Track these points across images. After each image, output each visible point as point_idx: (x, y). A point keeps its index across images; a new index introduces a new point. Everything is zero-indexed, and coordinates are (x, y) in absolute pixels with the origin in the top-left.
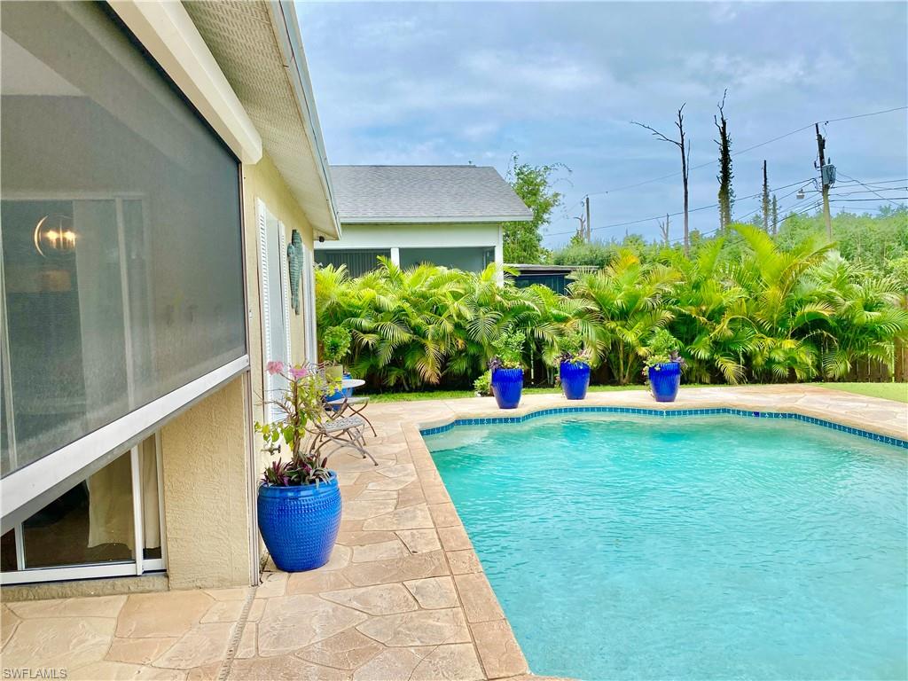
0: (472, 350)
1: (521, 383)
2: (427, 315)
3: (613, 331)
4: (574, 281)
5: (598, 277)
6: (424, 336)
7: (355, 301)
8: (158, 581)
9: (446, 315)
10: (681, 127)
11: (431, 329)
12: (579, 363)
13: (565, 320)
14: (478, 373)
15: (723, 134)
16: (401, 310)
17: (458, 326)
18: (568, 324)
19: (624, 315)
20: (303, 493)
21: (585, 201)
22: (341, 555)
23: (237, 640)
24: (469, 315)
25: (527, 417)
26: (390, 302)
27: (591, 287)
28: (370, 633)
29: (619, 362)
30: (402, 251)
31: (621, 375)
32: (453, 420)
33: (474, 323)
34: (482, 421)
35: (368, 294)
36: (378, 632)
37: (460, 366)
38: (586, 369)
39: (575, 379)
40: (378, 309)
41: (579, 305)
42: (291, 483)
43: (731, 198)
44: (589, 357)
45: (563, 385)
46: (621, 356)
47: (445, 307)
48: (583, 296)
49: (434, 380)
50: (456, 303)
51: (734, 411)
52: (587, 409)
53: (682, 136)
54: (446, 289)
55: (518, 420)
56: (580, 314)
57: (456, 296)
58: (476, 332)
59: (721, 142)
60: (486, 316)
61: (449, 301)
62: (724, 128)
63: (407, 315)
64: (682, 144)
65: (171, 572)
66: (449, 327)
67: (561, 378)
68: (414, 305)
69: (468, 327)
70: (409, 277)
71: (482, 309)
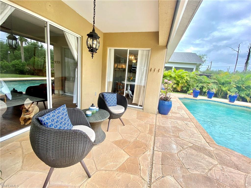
0: (188, 86)
1: (199, 93)
2: (180, 78)
3: (220, 87)
4: (212, 76)
5: (218, 76)
6: (179, 82)
7: (167, 75)
8: (142, 110)
9: (184, 79)
10: (239, 48)
11: (181, 81)
12: (212, 92)
13: (209, 83)
14: (188, 90)
15: (250, 50)
16: (175, 77)
17: (186, 81)
18: (210, 84)
19: (223, 84)
20: (166, 102)
21: (211, 62)
22: (170, 114)
23: (156, 122)
24: (189, 79)
25: (199, 100)
26: (173, 75)
27: (216, 78)
28: (180, 128)
29: (219, 94)
30: (175, 67)
31: (219, 96)
32: (184, 98)
33: (189, 81)
34: (189, 99)
35: (169, 74)
36: (181, 128)
37: (185, 89)
38: (214, 93)
39: (210, 95)
40: (171, 77)
41: (213, 81)
42: (164, 100)
43: (248, 64)
44: (214, 91)
45: (207, 96)
46: (220, 92)
47: (184, 78)
48: (214, 79)
49: (179, 90)
50: (186, 77)
51: (249, 108)
52: (212, 101)
53: (239, 50)
54: (185, 74)
55: (197, 100)
56: (213, 83)
57: (187, 76)
58: (190, 83)
59: (249, 52)
60: (192, 80)
61: (185, 76)
62: (250, 49)
63: (176, 78)
64: (238, 52)
65: (144, 109)
66: (185, 81)
67: (207, 94)
68: (178, 76)
69: (188, 82)
70: (177, 71)
71: (191, 79)
